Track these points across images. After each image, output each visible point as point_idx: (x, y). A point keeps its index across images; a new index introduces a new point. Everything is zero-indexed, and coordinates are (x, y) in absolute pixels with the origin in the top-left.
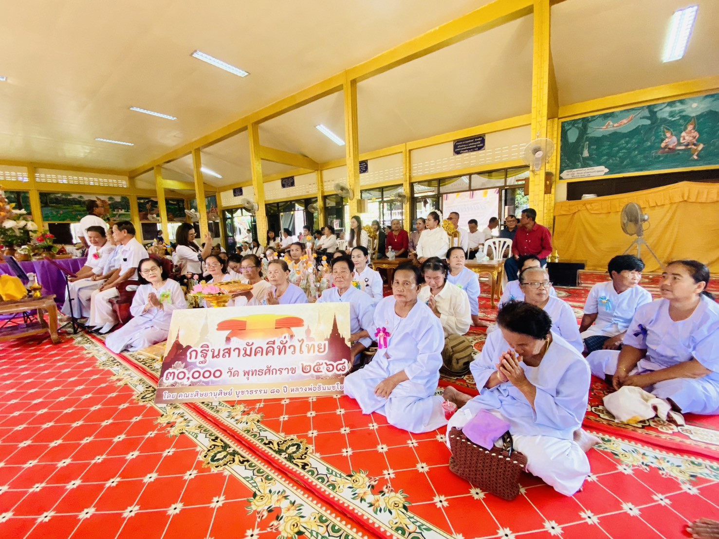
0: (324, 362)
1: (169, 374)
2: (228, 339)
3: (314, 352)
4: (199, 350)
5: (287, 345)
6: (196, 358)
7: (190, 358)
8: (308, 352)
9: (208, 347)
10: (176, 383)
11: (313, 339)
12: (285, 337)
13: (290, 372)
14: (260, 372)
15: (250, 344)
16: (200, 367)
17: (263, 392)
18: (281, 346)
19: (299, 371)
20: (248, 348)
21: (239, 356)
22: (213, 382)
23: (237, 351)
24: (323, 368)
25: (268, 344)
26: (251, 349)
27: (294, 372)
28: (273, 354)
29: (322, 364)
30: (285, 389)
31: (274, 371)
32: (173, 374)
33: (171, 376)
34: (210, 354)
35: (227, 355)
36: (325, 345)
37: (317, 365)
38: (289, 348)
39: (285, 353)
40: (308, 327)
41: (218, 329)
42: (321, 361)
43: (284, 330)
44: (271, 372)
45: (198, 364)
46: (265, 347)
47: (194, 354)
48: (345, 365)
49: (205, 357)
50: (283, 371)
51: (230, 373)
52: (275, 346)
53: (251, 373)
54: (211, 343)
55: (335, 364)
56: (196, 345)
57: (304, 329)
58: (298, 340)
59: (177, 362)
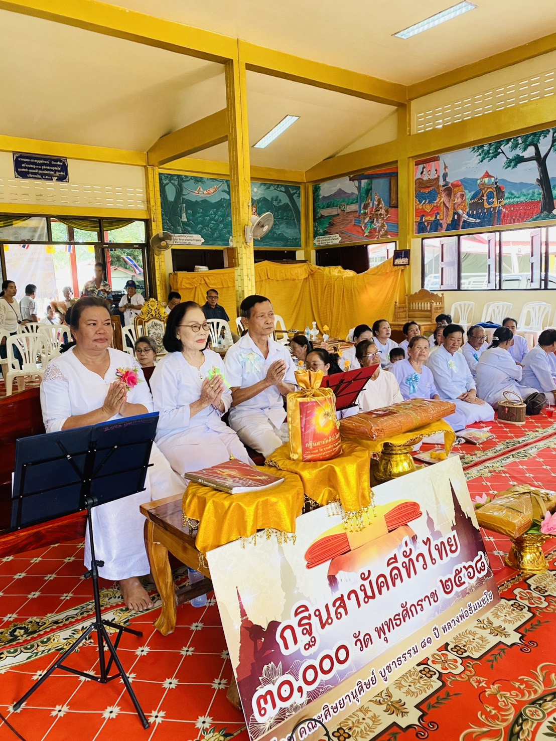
0: (461, 565)
1: (262, 701)
2: (332, 580)
3: (447, 555)
4: (294, 621)
5: (414, 556)
6: (296, 642)
7: (287, 647)
8: (441, 558)
9: (307, 609)
10: (283, 711)
11: (438, 533)
12: (406, 544)
13: (432, 601)
14: (397, 620)
15: (366, 574)
16: (310, 657)
17: (412, 652)
18: (407, 560)
19: (441, 594)
20: (366, 583)
21: (359, 605)
22: (342, 674)
23: (353, 596)
24: (464, 576)
25: (389, 564)
26: (370, 582)
27: (436, 599)
28: (402, 580)
29: (462, 569)
30: (436, 631)
31: (412, 609)
32: (268, 697)
33: (266, 702)
34: (315, 621)
35: (341, 610)
36: (454, 537)
37: (457, 574)
38: (416, 559)
39: (415, 572)
40: (428, 514)
41: (308, 567)
42: (459, 567)
43: (401, 529)
45: (305, 653)
46: (386, 572)
47: (288, 634)
48: (483, 560)
49: (310, 632)
50: (423, 603)
51: (358, 643)
52: (399, 565)
53: (386, 628)
54: (308, 599)
55: (473, 564)
56: (285, 615)
57: (423, 519)
58: (423, 541)
59: (265, 667)
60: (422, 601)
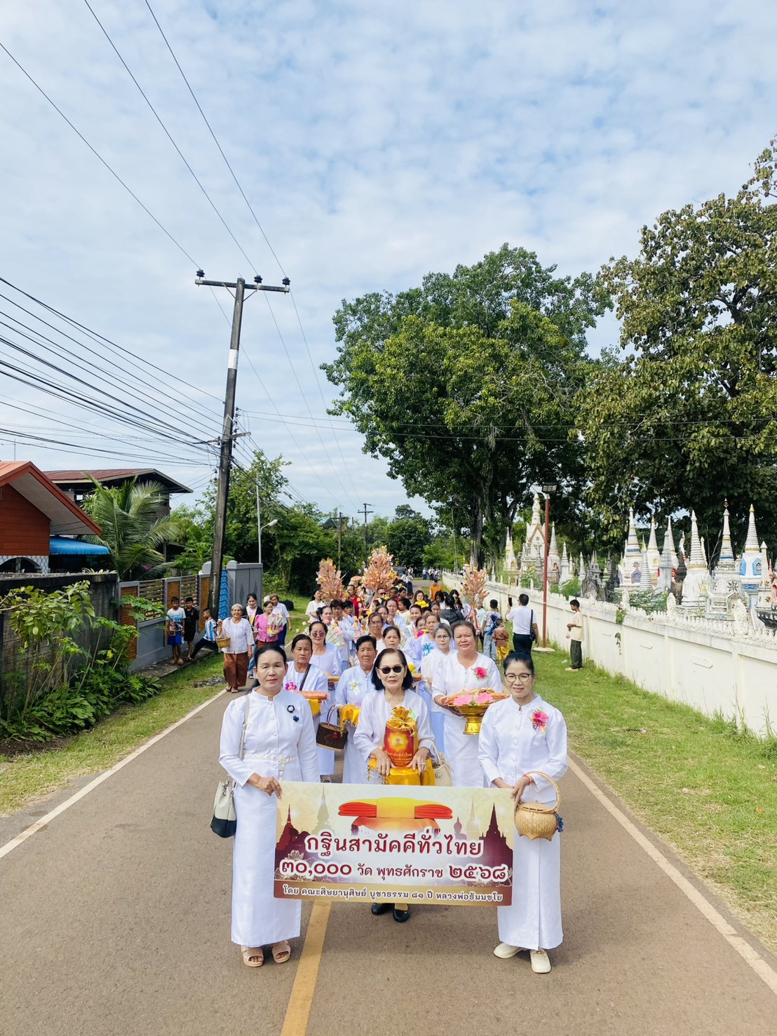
0: (478, 866)
1: (286, 865)
2: (355, 828)
3: (465, 853)
4: (319, 838)
5: (431, 842)
6: (317, 848)
7: (310, 848)
8: (458, 852)
9: (330, 835)
10: (296, 876)
11: (464, 837)
12: (428, 831)
13: (436, 875)
14: (398, 872)
15: (384, 836)
16: (323, 860)
17: (403, 895)
18: (423, 841)
19: (447, 874)
20: (382, 842)
21: (370, 850)
22: (341, 879)
23: (367, 843)
24: (477, 875)
25: (405, 837)
26: (385, 842)
27: (440, 875)
28: (413, 851)
29: (476, 868)
30: (430, 894)
31: (416, 872)
32: (290, 865)
33: (288, 867)
34: (333, 845)
35: (355, 847)
36: (479, 844)
37: (469, 869)
38: (434, 845)
39: (428, 851)
40: (458, 819)
41: (340, 814)
42: (474, 865)
43: (427, 821)
44: (412, 873)
45: (320, 856)
46: (402, 842)
47: (313, 842)
48: (505, 871)
49: (328, 848)
50: (427, 873)
51: (361, 870)
52: (415, 841)
53: (386, 872)
54: (333, 831)
55: (492, 870)
56: (315, 831)
57: (453, 821)
58: (445, 836)
59: (293, 851)
60: (426, 871)
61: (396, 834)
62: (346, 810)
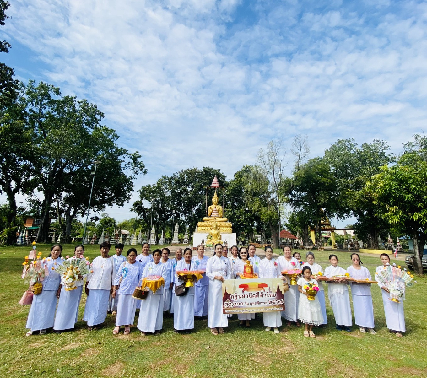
1: (226, 304)
2: (243, 292)
3: (272, 297)
4: (234, 295)
5: (263, 294)
6: (234, 298)
7: (232, 298)
8: (270, 297)
9: (237, 294)
10: (229, 307)
11: (271, 292)
12: (262, 291)
13: (265, 303)
14: (256, 303)
15: (251, 293)
17: (257, 310)
18: (261, 294)
19: (268, 303)
20: (250, 295)
21: (248, 298)
22: (241, 307)
23: (247, 296)
24: (276, 302)
25: (257, 293)
28: (259, 297)
30: (264, 309)
31: (260, 303)
34: (238, 297)
35: (244, 297)
36: (275, 294)
37: (273, 301)
39: (263, 297)
40: (269, 287)
41: (239, 288)
42: (275, 300)
43: (261, 288)
45: (235, 301)
46: (256, 295)
47: (232, 296)
50: (263, 303)
51: (246, 304)
52: (259, 294)
53: (252, 304)
55: (279, 301)
56: (233, 294)
58: (266, 292)
59: (227, 300)
61: (254, 293)
62: (241, 286)
